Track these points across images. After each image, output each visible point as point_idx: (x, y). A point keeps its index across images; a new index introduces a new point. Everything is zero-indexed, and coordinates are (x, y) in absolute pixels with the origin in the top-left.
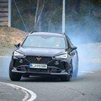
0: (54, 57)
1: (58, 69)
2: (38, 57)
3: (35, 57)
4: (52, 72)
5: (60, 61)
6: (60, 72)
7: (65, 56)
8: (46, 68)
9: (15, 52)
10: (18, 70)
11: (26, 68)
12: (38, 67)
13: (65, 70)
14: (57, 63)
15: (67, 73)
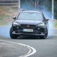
0: (37, 25)
1: (39, 32)
2: (27, 25)
3: (26, 25)
4: (36, 34)
5: (40, 27)
6: (40, 34)
7: (43, 25)
8: (33, 31)
9: (14, 22)
10: (16, 33)
11: (21, 31)
12: (28, 31)
13: (43, 33)
14: (39, 29)
15: (44, 35)
